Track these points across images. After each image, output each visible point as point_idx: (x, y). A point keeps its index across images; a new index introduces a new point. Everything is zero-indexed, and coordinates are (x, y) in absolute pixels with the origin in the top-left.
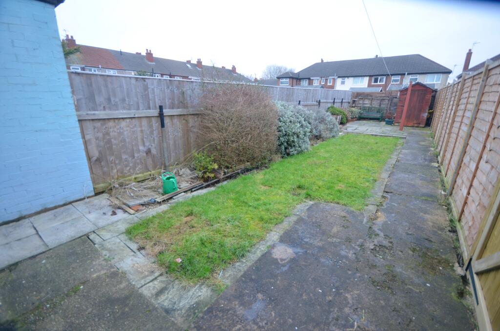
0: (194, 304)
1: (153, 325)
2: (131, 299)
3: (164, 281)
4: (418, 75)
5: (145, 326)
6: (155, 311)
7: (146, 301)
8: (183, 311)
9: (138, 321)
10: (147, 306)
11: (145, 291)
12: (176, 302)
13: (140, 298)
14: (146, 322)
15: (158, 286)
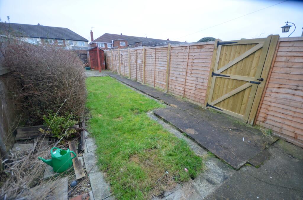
0: (220, 167)
1: (237, 184)
2: (220, 197)
3: (201, 181)
4: (73, 41)
5: (238, 188)
6: (228, 183)
7: (221, 187)
8: (225, 171)
9: (235, 192)
10: (225, 187)
11: (210, 191)
12: (219, 175)
13: (219, 191)
14: (235, 188)
15: (206, 184)
